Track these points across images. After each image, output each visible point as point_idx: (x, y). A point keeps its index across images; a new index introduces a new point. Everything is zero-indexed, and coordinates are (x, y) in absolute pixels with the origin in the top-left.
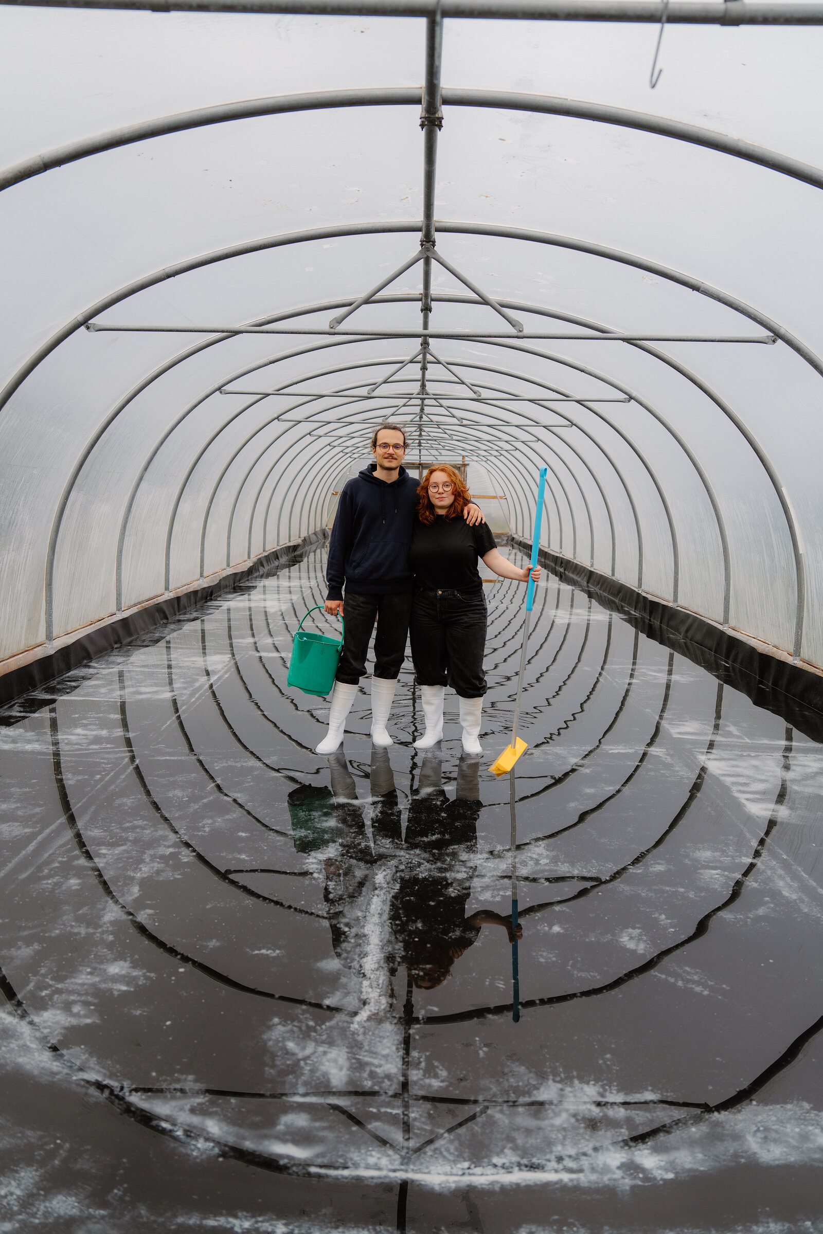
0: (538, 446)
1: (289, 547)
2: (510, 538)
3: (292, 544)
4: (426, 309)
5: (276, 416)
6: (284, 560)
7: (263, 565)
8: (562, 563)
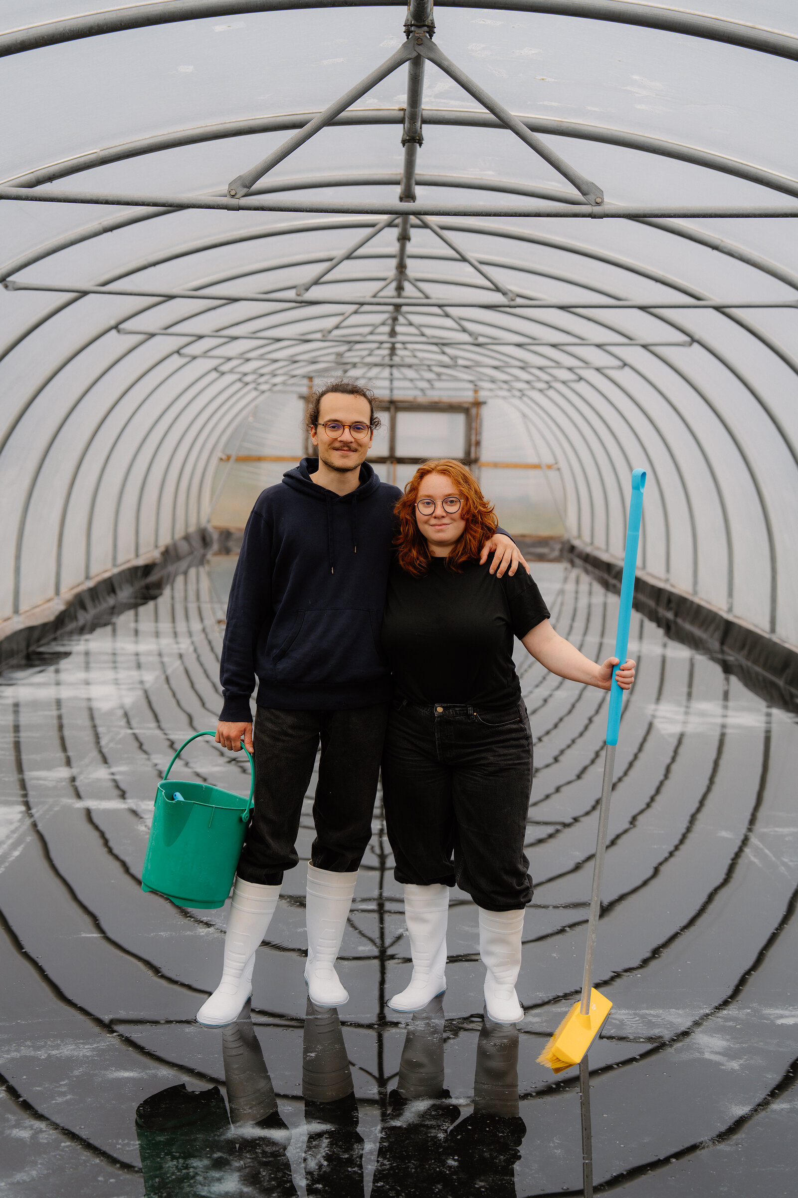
0: (625, 377)
1: (135, 569)
2: (567, 547)
3: (141, 562)
4: (413, 140)
5: (113, 322)
6: (125, 594)
7: (84, 607)
8: (669, 601)
